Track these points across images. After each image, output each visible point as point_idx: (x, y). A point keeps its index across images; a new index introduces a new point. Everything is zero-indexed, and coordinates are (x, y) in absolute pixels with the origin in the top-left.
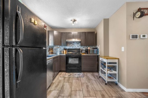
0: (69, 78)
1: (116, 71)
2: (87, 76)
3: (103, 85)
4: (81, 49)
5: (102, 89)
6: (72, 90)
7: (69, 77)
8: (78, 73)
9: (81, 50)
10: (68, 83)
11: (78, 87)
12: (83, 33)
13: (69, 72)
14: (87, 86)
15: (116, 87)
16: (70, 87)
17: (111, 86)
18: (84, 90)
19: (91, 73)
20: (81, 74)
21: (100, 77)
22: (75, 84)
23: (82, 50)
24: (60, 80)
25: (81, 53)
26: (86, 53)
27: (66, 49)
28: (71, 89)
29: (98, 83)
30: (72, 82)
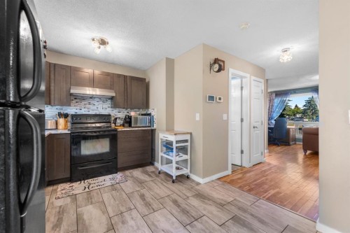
0: (89, 193)
1: (187, 154)
2: (132, 177)
3: (170, 185)
4: (112, 114)
5: (170, 193)
6: (111, 215)
7: (87, 190)
8: (110, 176)
9: (113, 119)
10: (91, 206)
11: (122, 206)
12: (119, 76)
13: (81, 181)
14: (142, 197)
15: (188, 182)
16: (103, 213)
17: (180, 182)
18: (138, 205)
19: (140, 169)
20: (119, 176)
21: (159, 173)
22: (112, 200)
23: (116, 119)
24: (60, 207)
25: (113, 125)
26: (126, 125)
27: (66, 116)
28: (106, 215)
29: (160, 185)
30: (101, 200)
